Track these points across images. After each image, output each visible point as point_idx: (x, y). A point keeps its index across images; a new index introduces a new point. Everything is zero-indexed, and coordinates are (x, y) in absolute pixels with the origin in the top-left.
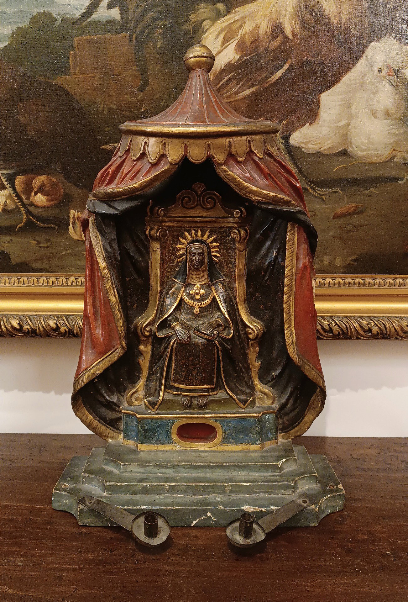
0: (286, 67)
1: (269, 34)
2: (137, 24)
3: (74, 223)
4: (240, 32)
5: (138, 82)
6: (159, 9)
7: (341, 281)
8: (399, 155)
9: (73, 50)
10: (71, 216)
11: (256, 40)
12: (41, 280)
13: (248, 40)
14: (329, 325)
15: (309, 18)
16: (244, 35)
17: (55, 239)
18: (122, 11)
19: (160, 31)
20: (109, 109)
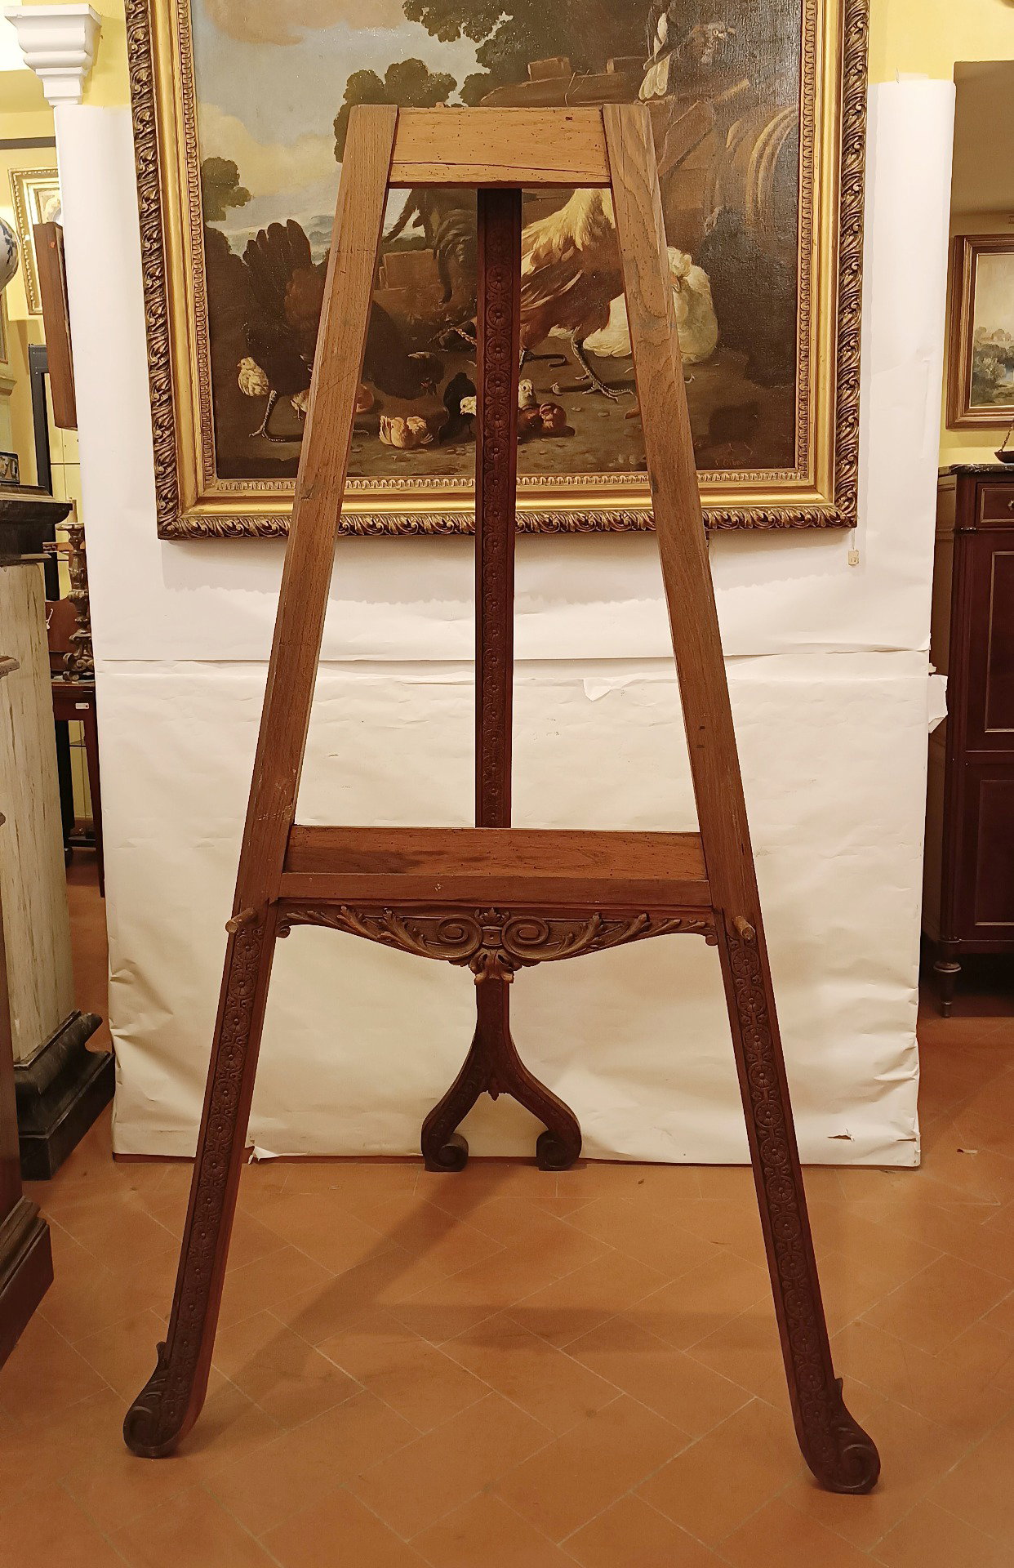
0: (578, 276)
1: (561, 247)
2: (440, 241)
3: (384, 427)
4: (535, 245)
5: (442, 295)
6: (461, 226)
7: (634, 478)
8: (685, 356)
9: (383, 265)
10: (382, 421)
11: (550, 253)
12: (355, 483)
13: (542, 254)
14: (620, 516)
15: (598, 231)
16: (539, 248)
17: (366, 445)
18: (428, 230)
19: (461, 246)
20: (416, 319)
